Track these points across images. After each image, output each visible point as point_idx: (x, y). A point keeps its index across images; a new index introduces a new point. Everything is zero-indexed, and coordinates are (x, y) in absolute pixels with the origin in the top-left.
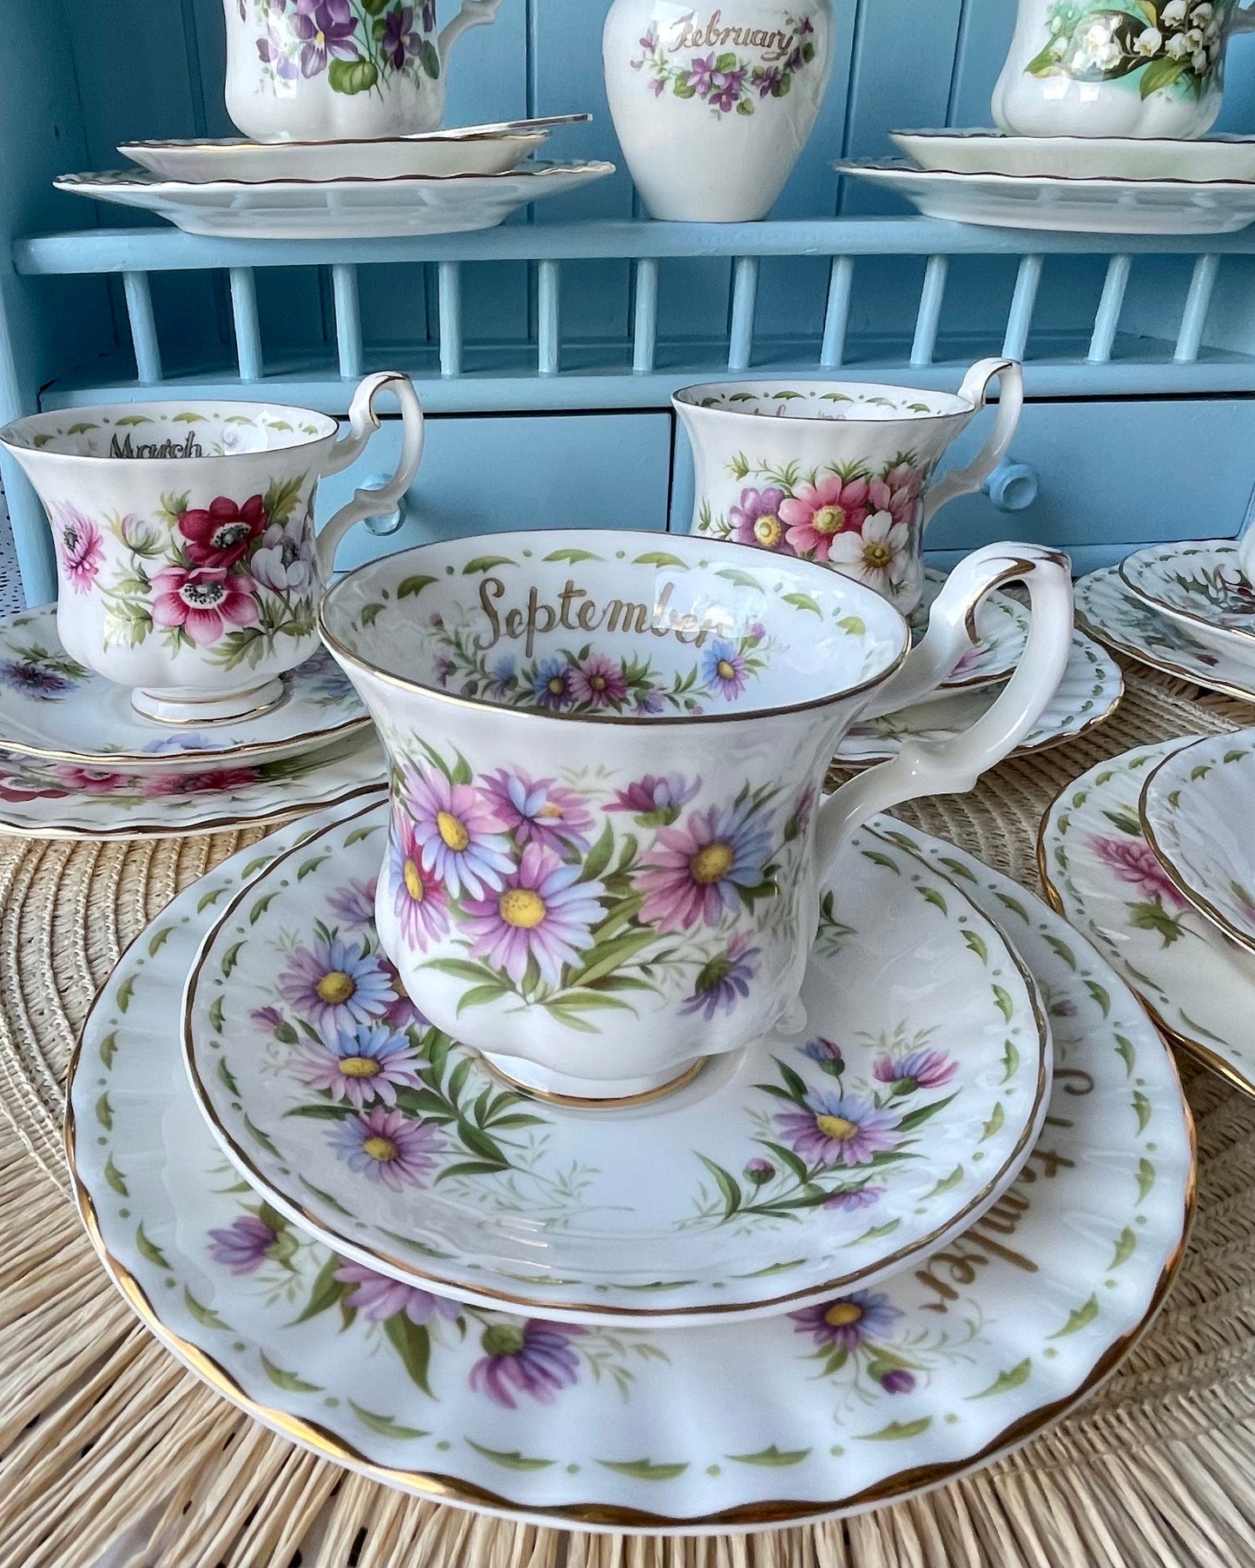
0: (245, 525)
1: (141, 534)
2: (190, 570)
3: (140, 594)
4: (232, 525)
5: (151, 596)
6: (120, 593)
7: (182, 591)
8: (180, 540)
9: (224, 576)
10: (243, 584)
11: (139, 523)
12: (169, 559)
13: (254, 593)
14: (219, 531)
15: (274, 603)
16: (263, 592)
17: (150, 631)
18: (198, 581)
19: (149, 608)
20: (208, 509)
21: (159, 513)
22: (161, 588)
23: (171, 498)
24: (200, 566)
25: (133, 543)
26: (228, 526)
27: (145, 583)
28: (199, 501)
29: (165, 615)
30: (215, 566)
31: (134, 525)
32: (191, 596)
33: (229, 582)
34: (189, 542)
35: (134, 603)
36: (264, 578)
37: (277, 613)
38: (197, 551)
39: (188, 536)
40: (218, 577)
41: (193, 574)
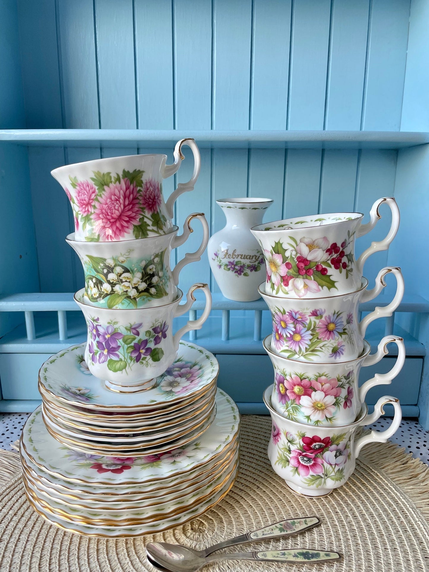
0: (323, 444)
1: (291, 437)
2: (303, 452)
3: (288, 453)
4: (319, 443)
5: (291, 455)
6: (283, 450)
7: (299, 457)
8: (302, 443)
9: (313, 457)
10: (319, 461)
11: (291, 435)
12: (298, 447)
13: (322, 464)
14: (314, 444)
15: (329, 468)
16: (326, 464)
17: (288, 465)
18: (305, 456)
19: (289, 459)
20: (311, 438)
21: (297, 435)
22: (293, 455)
23: (301, 432)
24: (306, 452)
25: (289, 439)
26: (317, 443)
27: (290, 451)
28: (310, 435)
29: (293, 462)
30: (312, 453)
31: (289, 435)
32: (302, 460)
33: (315, 459)
34: (304, 445)
35: (285, 455)
36: (327, 460)
37: (329, 472)
38: (306, 447)
39: (304, 443)
40: (311, 457)
41: (304, 454)
